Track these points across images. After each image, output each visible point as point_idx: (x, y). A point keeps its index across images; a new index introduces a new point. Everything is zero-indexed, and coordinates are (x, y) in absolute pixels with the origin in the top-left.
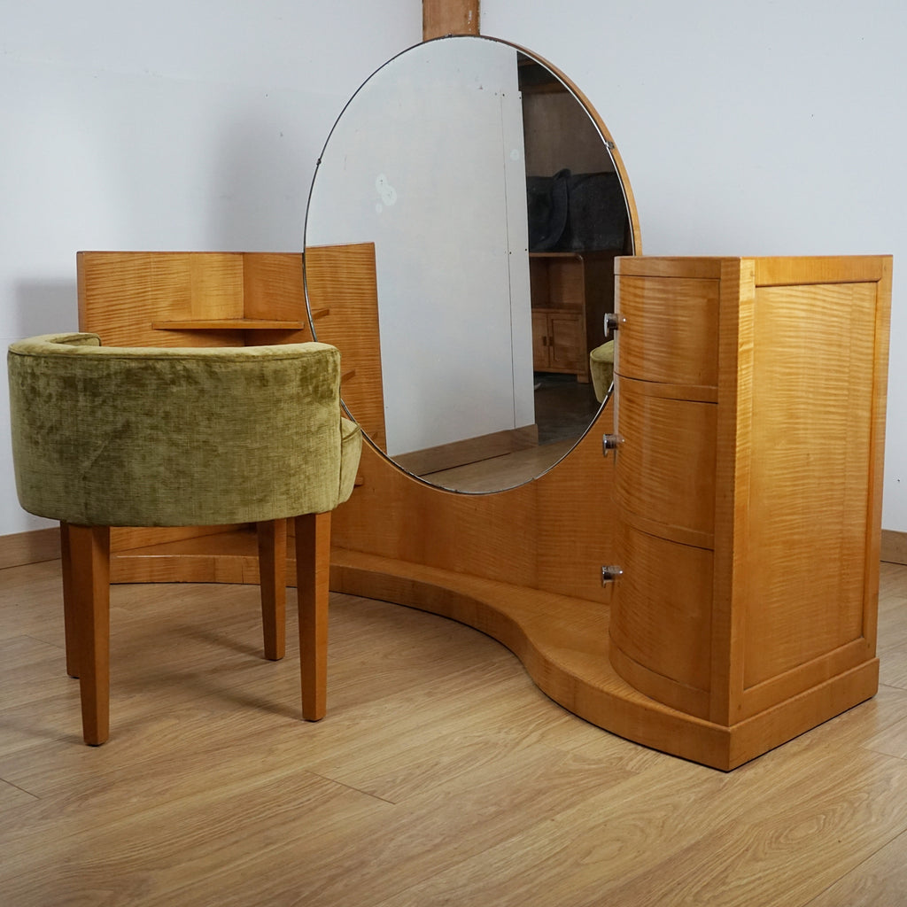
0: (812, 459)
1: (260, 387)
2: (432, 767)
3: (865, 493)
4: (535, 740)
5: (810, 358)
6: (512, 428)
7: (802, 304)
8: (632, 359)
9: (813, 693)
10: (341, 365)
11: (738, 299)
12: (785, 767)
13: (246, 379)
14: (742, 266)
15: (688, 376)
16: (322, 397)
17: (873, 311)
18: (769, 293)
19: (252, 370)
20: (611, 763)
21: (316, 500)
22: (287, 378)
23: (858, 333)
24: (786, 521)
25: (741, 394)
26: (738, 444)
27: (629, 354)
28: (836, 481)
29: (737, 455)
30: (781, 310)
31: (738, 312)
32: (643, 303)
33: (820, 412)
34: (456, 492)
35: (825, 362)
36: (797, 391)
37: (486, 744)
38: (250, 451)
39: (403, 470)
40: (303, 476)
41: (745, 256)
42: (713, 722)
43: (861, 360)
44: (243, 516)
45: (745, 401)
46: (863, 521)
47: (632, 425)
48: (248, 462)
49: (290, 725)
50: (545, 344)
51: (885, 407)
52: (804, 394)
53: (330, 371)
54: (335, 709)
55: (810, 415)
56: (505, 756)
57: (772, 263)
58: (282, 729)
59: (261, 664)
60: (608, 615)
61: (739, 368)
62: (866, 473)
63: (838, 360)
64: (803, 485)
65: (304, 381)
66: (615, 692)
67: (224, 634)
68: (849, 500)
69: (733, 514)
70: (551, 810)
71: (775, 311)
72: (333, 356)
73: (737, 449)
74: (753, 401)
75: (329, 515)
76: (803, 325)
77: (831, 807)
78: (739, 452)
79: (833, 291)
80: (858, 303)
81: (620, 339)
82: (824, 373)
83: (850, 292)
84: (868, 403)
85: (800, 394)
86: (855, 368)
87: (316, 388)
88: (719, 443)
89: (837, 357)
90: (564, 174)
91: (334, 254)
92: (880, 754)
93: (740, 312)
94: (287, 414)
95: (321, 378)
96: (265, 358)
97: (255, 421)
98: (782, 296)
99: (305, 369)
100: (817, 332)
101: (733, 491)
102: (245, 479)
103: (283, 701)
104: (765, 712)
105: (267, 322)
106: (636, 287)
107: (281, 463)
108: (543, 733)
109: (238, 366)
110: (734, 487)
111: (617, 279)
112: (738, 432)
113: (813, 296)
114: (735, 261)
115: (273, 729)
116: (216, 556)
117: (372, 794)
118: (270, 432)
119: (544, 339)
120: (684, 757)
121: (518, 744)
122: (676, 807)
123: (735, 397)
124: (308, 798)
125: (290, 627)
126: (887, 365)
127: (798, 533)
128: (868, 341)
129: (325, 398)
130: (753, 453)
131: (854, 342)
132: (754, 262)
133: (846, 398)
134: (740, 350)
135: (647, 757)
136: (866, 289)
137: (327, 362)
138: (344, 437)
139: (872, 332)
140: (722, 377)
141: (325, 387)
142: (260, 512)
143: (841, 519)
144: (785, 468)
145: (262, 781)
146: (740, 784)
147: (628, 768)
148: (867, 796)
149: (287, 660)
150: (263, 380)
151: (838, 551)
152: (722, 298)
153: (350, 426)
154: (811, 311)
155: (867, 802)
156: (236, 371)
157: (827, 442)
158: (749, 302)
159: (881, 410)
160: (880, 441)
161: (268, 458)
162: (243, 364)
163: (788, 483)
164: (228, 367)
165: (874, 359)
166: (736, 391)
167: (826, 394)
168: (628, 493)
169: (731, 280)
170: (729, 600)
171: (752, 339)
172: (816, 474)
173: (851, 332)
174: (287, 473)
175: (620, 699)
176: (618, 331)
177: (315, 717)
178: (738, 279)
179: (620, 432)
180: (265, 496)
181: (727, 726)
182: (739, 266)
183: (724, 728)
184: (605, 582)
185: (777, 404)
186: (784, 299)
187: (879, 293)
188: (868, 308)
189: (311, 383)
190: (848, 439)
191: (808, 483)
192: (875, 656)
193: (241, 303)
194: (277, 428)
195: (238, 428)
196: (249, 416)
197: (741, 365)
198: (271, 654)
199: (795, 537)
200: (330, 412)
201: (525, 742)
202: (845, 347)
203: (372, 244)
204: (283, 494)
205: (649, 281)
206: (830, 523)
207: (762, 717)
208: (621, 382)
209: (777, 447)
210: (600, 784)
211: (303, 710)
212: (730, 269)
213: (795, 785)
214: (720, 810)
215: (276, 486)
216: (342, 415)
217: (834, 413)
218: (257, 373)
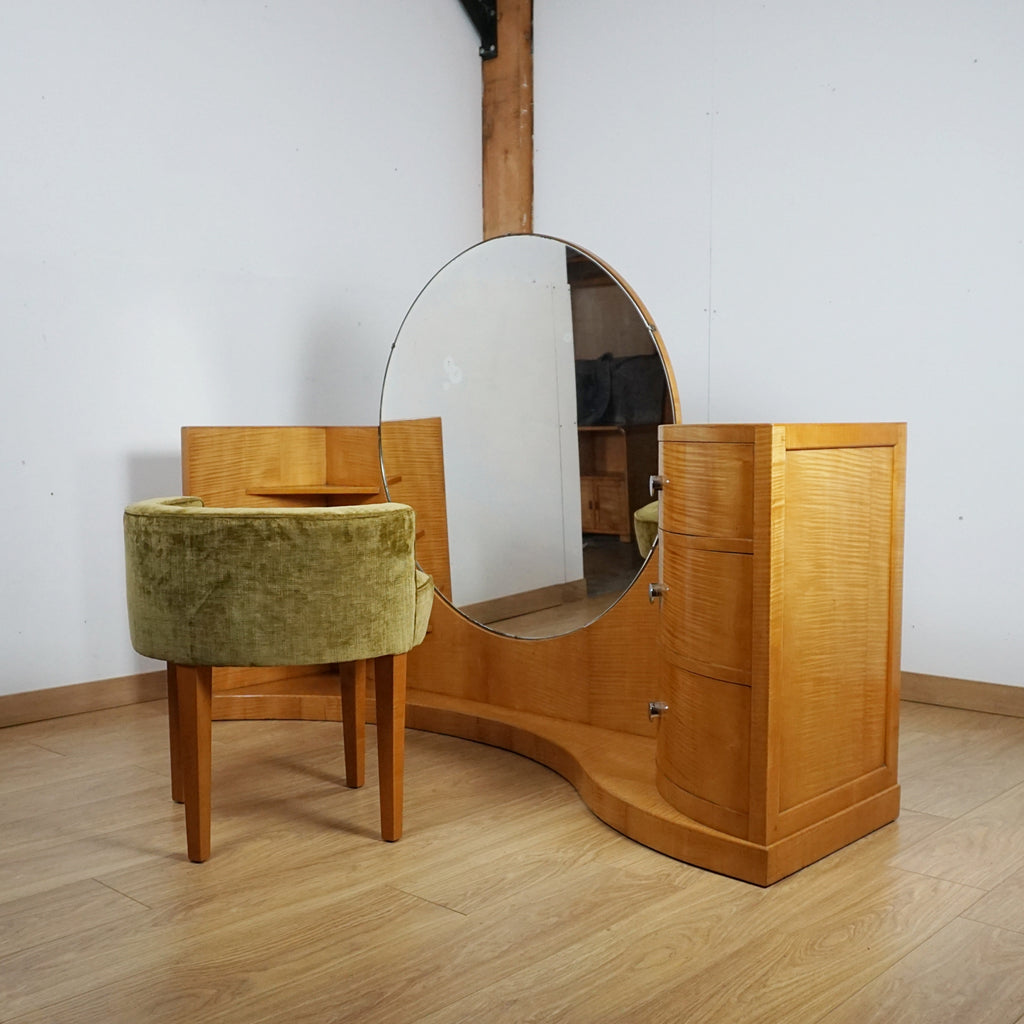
0: (837, 605)
1: (345, 542)
2: (500, 882)
3: (885, 635)
4: (590, 858)
5: (835, 514)
6: (562, 582)
7: (827, 466)
8: (675, 516)
10: (416, 523)
11: (770, 461)
12: (817, 883)
13: (333, 534)
14: (773, 432)
15: (726, 530)
16: (400, 551)
17: (889, 472)
18: (798, 456)
19: (338, 527)
20: (660, 880)
21: (394, 642)
22: (369, 534)
23: (877, 492)
24: (815, 660)
25: (774, 546)
26: (772, 590)
27: (672, 511)
28: (859, 624)
29: (771, 600)
30: (808, 471)
31: (770, 473)
32: (685, 466)
33: (843, 562)
34: (517, 638)
35: (849, 518)
36: (825, 543)
37: (547, 861)
38: (335, 599)
40: (382, 622)
41: (776, 422)
42: (752, 842)
43: (880, 516)
44: (329, 658)
45: (778, 552)
46: (885, 661)
47: (674, 574)
48: (334, 609)
49: (370, 845)
50: (591, 508)
52: (829, 546)
53: (406, 528)
54: (410, 831)
55: (836, 565)
56: (564, 872)
57: (800, 429)
58: (363, 849)
59: (345, 791)
60: (655, 747)
61: (772, 522)
62: (886, 617)
63: (860, 516)
64: (831, 627)
65: (384, 536)
67: (310, 765)
68: (872, 641)
69: (768, 653)
70: (607, 920)
71: (804, 472)
72: (409, 515)
73: (771, 595)
74: (785, 552)
75: (405, 657)
76: (828, 484)
77: (860, 918)
78: (773, 597)
79: (855, 455)
80: (876, 465)
81: (665, 499)
82: (848, 528)
83: (870, 456)
84: (887, 555)
85: (826, 546)
86: (875, 523)
87: (394, 543)
88: (755, 589)
89: (859, 514)
90: (607, 357)
92: (903, 870)
93: (773, 473)
94: (369, 566)
95: (399, 534)
96: (349, 516)
97: (341, 573)
98: (809, 458)
99: (384, 526)
100: (841, 491)
101: (768, 632)
102: (332, 624)
103: (364, 824)
104: (799, 833)
105: (347, 488)
106: (678, 452)
107: (363, 610)
108: (598, 852)
109: (325, 524)
110: (769, 629)
111: (661, 445)
112: (772, 580)
113: (837, 459)
114: (767, 428)
115: (355, 849)
116: (302, 696)
117: (445, 906)
118: (354, 582)
119: (592, 502)
120: (726, 873)
121: (575, 862)
122: (719, 919)
123: (769, 548)
124: (388, 909)
125: (370, 758)
127: (828, 671)
128: (885, 499)
129: (402, 552)
130: (785, 599)
131: (874, 499)
132: (784, 428)
133: (868, 550)
134: (773, 506)
135: (692, 874)
136: (883, 453)
137: (404, 519)
138: (418, 587)
139: (890, 491)
140: (757, 530)
141: (402, 542)
142: (344, 654)
143: (864, 659)
144: (814, 613)
145: (346, 894)
146: (776, 898)
147: (676, 883)
148: (893, 908)
149: (367, 788)
150: (347, 536)
151: (862, 687)
152: (756, 460)
153: (424, 577)
154: (835, 472)
155: (892, 913)
156: (324, 528)
157: (852, 589)
158: (780, 464)
159: (899, 561)
160: (898, 589)
161: (351, 605)
162: (330, 522)
163: (816, 626)
164: (317, 524)
165: (892, 515)
166: (769, 543)
167: (849, 546)
168: (673, 635)
169: (764, 444)
171: (784, 496)
172: (842, 618)
173: (871, 491)
176: (662, 492)
177: (393, 838)
178: (770, 443)
179: (665, 581)
180: (349, 639)
181: (764, 845)
182: (771, 431)
183: (761, 847)
184: (652, 716)
185: (806, 555)
186: (811, 461)
187: (895, 456)
188: (887, 470)
189: (390, 539)
190: (869, 587)
191: (834, 627)
192: (896, 783)
193: (324, 471)
194: (360, 578)
195: (326, 578)
196: (335, 568)
197: (774, 520)
198: (352, 782)
199: (823, 675)
200: (406, 564)
201: (583, 860)
202: (867, 504)
203: (439, 419)
204: (364, 637)
205: (690, 446)
206: (855, 662)
207: (796, 837)
208: (666, 536)
209: (806, 594)
210: (650, 898)
211: (382, 832)
212: (763, 434)
213: (827, 899)
214: (759, 921)
215: (359, 630)
216: (417, 568)
217: (857, 563)
218: (343, 530)
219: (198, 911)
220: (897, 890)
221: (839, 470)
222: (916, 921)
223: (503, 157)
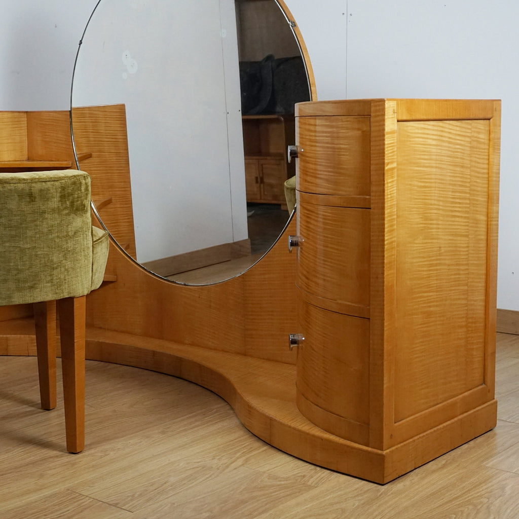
0: (443, 251)
1: (30, 202)
2: (163, 485)
3: (484, 277)
4: (240, 464)
5: (440, 175)
6: (231, 242)
7: (433, 135)
8: (308, 178)
9: (447, 426)
10: (92, 186)
11: (384, 130)
12: (426, 481)
13: (19, 196)
14: (386, 105)
15: (349, 189)
16: (77, 210)
17: (487, 142)
18: (407, 126)
19: (23, 189)
20: (297, 480)
21: (74, 286)
22: (50, 195)
23: (476, 157)
24: (424, 297)
25: (387, 201)
26: (386, 238)
27: (307, 175)
28: (462, 268)
29: (386, 247)
30: (417, 139)
31: (384, 140)
32: (316, 136)
33: (447, 216)
34: (185, 285)
35: (452, 178)
36: (431, 199)
37: (204, 467)
38: (22, 251)
39: (145, 270)
40: (63, 269)
41: (389, 98)
42: (371, 447)
43: (478, 177)
44: (19, 299)
45: (391, 207)
46: (483, 298)
47: (309, 227)
48: (21, 258)
49: (57, 457)
50: (257, 182)
51: (498, 213)
52: (436, 202)
53: (83, 191)
54: (90, 445)
55: (441, 218)
56: (217, 476)
57: (410, 104)
58: (51, 460)
59: (39, 412)
60: (295, 372)
61: (386, 182)
62: (485, 262)
63: (461, 177)
64: (437, 270)
65: (63, 197)
66: (300, 427)
67: (12, 392)
68: (473, 282)
69: (383, 291)
70: (251, 514)
71: (413, 139)
72: (85, 180)
73: (386, 242)
74: (397, 206)
75: (84, 299)
76: (434, 150)
77: (460, 509)
78: (387, 244)
79: (457, 126)
80: (476, 135)
81: (300, 164)
82: (451, 187)
83: (470, 127)
84: (485, 210)
85: (433, 202)
86: (475, 184)
87: (72, 203)
88: (372, 238)
89: (461, 175)
90: (269, 58)
91: (95, 112)
92: (497, 469)
93: (386, 140)
94: (51, 222)
95: (76, 196)
96: (33, 180)
97: (26, 228)
98: (418, 128)
99: (63, 188)
100: (445, 156)
101: (383, 274)
102: (20, 271)
103: (53, 439)
104: (411, 440)
105: (45, 162)
106: (310, 125)
107: (46, 259)
108: (247, 459)
109: (12, 187)
110: (384, 270)
111: (297, 120)
112: (386, 230)
113: (441, 129)
114: (381, 102)
115: (44, 460)
116: (8, 336)
117: (116, 505)
118: (38, 236)
119: (257, 178)
120: (351, 474)
121: (227, 467)
122: (343, 511)
123: (383, 203)
124: (67, 509)
125: (58, 387)
126: (499, 181)
127: (434, 306)
128: (483, 164)
129: (79, 211)
130: (398, 246)
131: (473, 164)
132: (395, 102)
133: (468, 206)
134: (386, 168)
135: (323, 475)
136: (481, 125)
137: (81, 183)
138: (94, 240)
139: (487, 157)
140: (373, 188)
141: (79, 202)
142: (31, 296)
143: (466, 296)
144: (423, 257)
145: (34, 497)
146: (392, 494)
147: (309, 483)
148: (487, 500)
149: (58, 410)
150: (31, 197)
151: (464, 319)
152: (372, 129)
153: (100, 232)
154: (439, 140)
155: (487, 505)
156: (11, 190)
157: (455, 238)
158: (392, 132)
159: (494, 215)
160: (494, 238)
161: (36, 255)
162: (16, 185)
163: (425, 269)
164: (5, 187)
165: (489, 177)
166: (384, 199)
167: (452, 203)
168: (307, 278)
169: (378, 116)
170: (382, 355)
171: (395, 160)
172: (447, 262)
173: (471, 157)
174: (51, 267)
175: (303, 432)
176: (298, 159)
177: (76, 450)
178: (384, 115)
179: (301, 234)
180: (35, 284)
181: (382, 450)
182: (384, 104)
183: (380, 452)
184: (292, 346)
185: (415, 210)
186: (420, 131)
187: (492, 128)
188: (484, 139)
189: (69, 200)
190: (470, 236)
191: (440, 269)
192: (494, 399)
193: (26, 149)
194: (43, 233)
195: (13, 233)
196: (21, 224)
197: (388, 180)
198: (46, 405)
199: (432, 309)
200: (83, 221)
201: (233, 466)
202: (467, 168)
203: (123, 105)
204: (48, 282)
205: (319, 119)
206: (459, 299)
207: (409, 443)
208: (302, 197)
209: (416, 242)
210: (288, 495)
211: (67, 446)
212: (378, 108)
213: (433, 494)
214: (376, 513)
215: (43, 277)
216: (93, 224)
217: (458, 217)
218: (27, 191)
220: (492, 486)
221: (444, 139)
222: (506, 511)
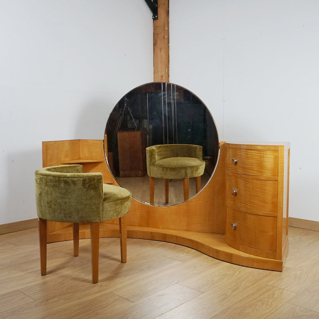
15: (268, 174)
31: (284, 159)
34: (160, 206)
42: (277, 260)
77: (257, 303)
123: (283, 179)
140: (279, 174)
148: (267, 299)
152: (279, 155)
155: (267, 302)
169: (281, 151)
178: (284, 150)
182: (284, 147)
213: (247, 296)
219: (50, 301)
220: (270, 293)
222: (274, 304)
223: (159, 51)
